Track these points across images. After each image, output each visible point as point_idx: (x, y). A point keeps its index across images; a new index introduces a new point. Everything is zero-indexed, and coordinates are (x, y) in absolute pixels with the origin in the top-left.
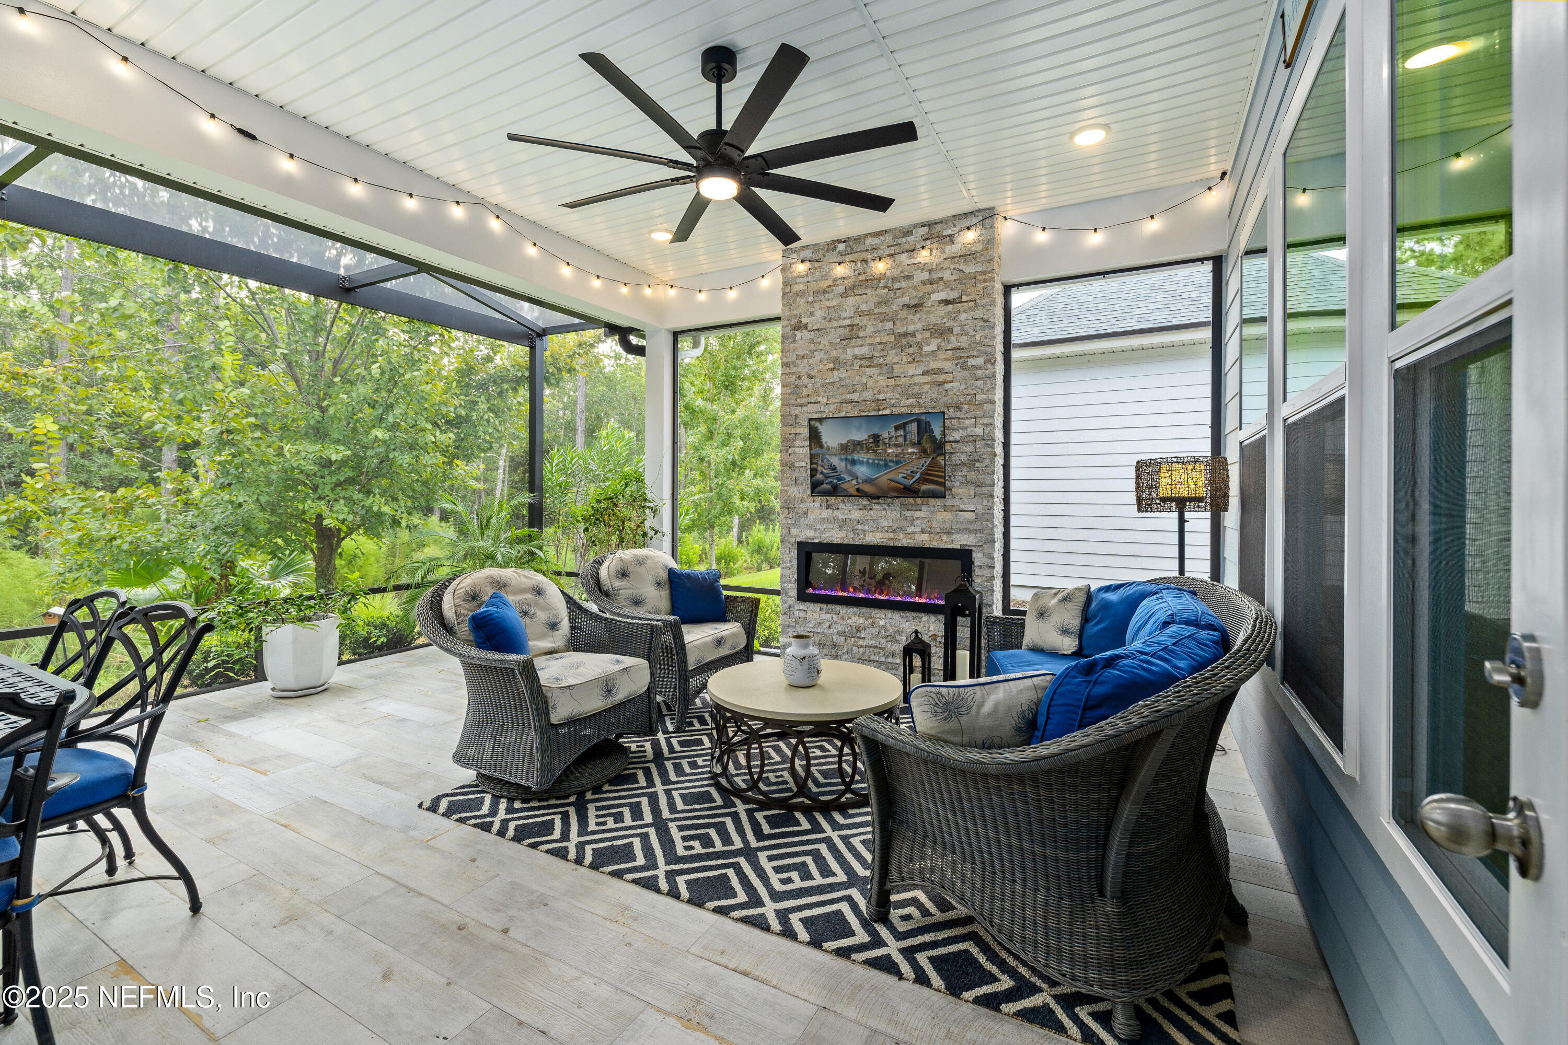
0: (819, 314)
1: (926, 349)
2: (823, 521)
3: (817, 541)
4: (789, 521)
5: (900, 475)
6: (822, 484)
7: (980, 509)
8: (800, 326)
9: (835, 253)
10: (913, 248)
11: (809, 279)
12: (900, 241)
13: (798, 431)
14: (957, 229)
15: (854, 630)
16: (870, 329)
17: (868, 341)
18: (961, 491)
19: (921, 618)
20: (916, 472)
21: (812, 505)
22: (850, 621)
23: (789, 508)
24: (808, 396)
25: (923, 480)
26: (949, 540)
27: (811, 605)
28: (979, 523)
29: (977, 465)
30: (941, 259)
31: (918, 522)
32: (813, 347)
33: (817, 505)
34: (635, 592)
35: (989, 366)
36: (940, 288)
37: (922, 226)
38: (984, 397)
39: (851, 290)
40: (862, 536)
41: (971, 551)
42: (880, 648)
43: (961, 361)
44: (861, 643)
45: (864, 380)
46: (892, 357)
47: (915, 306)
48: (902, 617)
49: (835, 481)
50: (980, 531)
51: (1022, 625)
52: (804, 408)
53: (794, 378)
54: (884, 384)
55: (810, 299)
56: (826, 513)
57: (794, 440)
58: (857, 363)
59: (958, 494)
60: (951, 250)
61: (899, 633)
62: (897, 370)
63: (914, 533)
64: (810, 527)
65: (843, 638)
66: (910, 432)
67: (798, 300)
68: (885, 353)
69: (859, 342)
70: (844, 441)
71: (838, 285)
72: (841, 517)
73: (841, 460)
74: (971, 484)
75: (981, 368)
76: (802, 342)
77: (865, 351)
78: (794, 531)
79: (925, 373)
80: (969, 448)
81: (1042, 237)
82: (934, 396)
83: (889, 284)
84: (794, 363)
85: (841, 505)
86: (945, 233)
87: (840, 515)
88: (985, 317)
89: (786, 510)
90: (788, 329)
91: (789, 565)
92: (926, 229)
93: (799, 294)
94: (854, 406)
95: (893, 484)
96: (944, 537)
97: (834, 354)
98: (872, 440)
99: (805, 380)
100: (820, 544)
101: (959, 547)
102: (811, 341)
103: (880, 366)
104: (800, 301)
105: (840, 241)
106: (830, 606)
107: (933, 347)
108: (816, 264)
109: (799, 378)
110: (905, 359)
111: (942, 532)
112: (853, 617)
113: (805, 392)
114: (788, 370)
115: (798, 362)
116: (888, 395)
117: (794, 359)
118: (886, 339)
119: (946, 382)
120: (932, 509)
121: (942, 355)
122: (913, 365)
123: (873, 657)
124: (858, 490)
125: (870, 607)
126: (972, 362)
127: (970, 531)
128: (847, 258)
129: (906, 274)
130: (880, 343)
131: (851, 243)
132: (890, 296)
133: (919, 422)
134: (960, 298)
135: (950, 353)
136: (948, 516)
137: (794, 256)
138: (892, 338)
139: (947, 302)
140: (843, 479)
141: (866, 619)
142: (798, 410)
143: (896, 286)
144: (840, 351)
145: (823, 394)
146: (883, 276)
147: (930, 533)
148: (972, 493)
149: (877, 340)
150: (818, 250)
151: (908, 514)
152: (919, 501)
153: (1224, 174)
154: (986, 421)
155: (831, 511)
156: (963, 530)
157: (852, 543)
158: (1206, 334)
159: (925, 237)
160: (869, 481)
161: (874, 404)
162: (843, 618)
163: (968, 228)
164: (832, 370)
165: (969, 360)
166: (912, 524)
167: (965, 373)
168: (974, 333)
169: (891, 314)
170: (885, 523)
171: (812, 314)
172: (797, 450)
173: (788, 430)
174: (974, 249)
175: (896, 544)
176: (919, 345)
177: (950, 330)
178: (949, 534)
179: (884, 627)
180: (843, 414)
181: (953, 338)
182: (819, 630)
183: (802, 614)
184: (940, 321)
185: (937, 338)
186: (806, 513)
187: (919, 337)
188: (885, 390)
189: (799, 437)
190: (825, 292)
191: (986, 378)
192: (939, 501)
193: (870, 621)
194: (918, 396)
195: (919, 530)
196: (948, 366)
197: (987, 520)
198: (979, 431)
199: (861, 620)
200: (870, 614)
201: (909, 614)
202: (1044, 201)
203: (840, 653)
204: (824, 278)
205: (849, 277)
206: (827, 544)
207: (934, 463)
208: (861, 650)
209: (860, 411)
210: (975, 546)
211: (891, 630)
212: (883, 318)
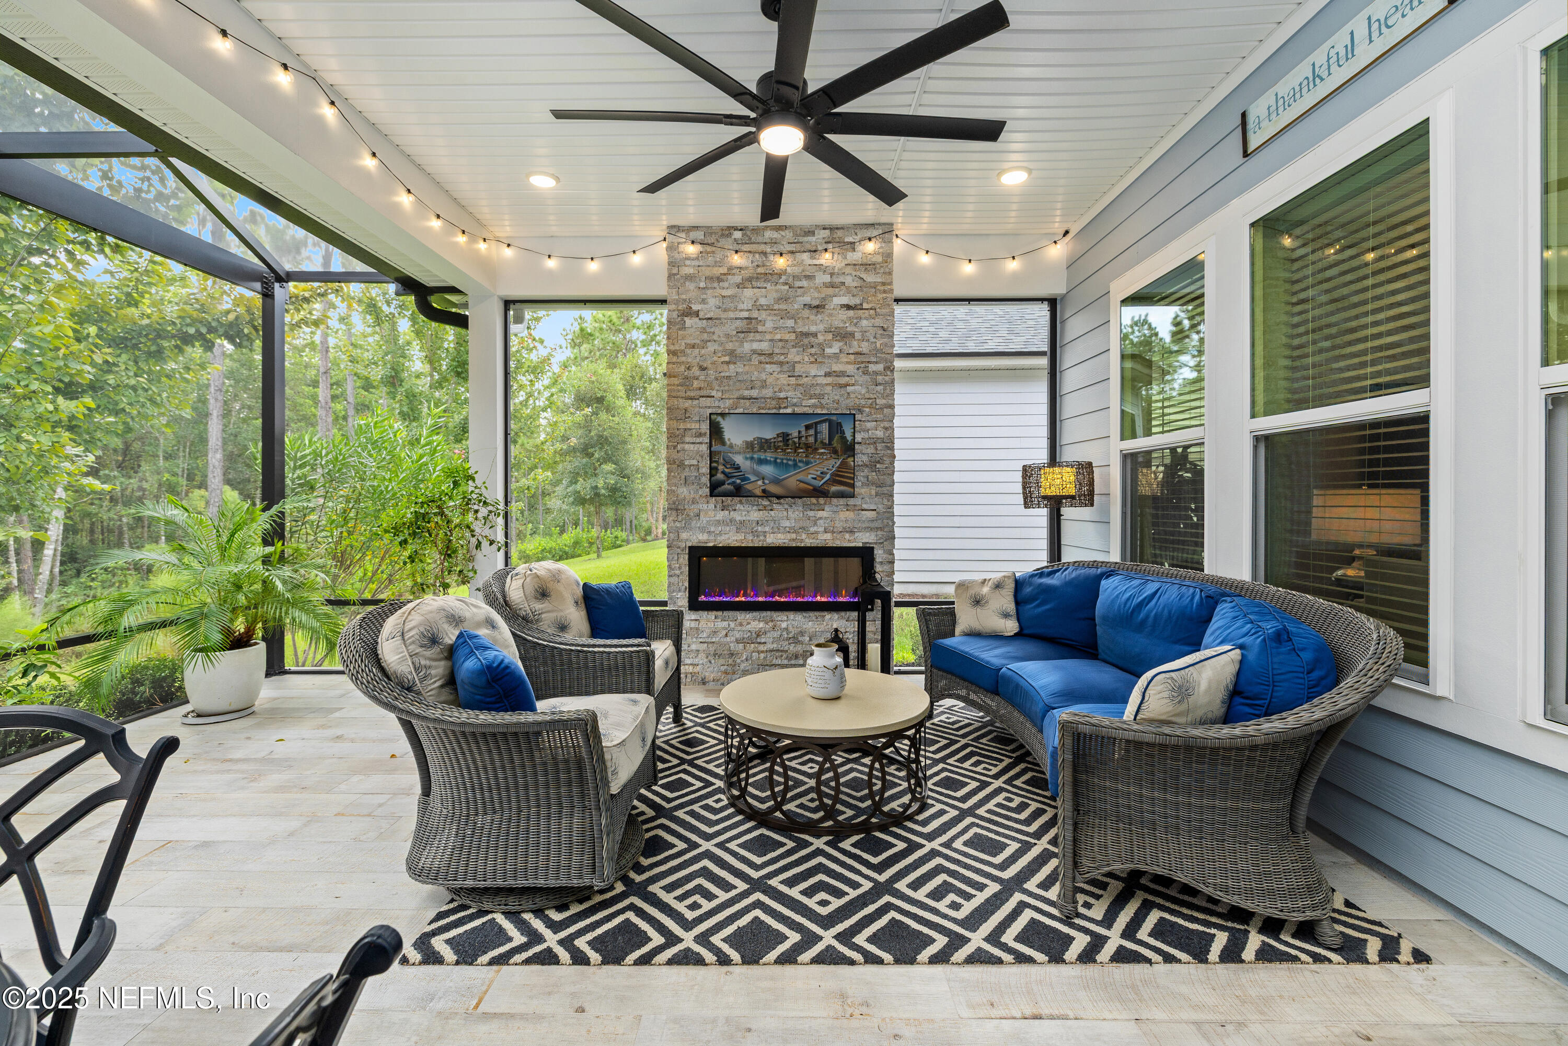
0: (712, 302)
1: (828, 351)
2: (718, 522)
3: (711, 544)
4: (678, 524)
5: (810, 476)
6: (723, 484)
7: (881, 508)
8: (689, 313)
9: (730, 240)
10: (814, 249)
11: (701, 263)
12: (801, 239)
13: (688, 426)
14: (857, 238)
15: (754, 635)
16: (769, 325)
17: (768, 337)
18: (863, 491)
19: (824, 616)
20: (827, 473)
21: (705, 506)
22: (749, 626)
23: (677, 510)
24: (700, 389)
25: (834, 481)
26: (852, 538)
27: (704, 614)
28: (880, 521)
29: (878, 466)
30: (843, 264)
31: (821, 522)
32: (705, 336)
33: (712, 506)
34: (560, 614)
35: (889, 373)
36: (841, 293)
37: (824, 229)
38: (884, 401)
39: (748, 282)
40: (762, 538)
41: (873, 548)
42: (782, 651)
43: (862, 365)
44: (762, 648)
45: (763, 376)
46: (793, 355)
47: (817, 307)
48: (805, 617)
49: (738, 481)
50: (881, 529)
51: (952, 613)
52: (695, 402)
53: (682, 368)
54: (785, 382)
55: (702, 285)
56: (721, 515)
57: (684, 436)
58: (755, 359)
59: (859, 494)
60: (853, 257)
61: (802, 633)
62: (799, 369)
63: (817, 533)
64: (702, 530)
65: (741, 646)
66: (821, 432)
67: (687, 283)
68: (786, 351)
69: (758, 336)
70: (750, 439)
71: (734, 274)
72: (738, 518)
73: (746, 458)
74: (872, 484)
75: (881, 374)
76: (693, 330)
77: (764, 346)
78: (684, 535)
79: (827, 375)
80: (870, 450)
81: (924, 259)
82: (836, 398)
83: (792, 282)
84: (683, 352)
85: (739, 506)
86: (846, 240)
87: (737, 516)
88: (885, 326)
89: (674, 513)
90: (675, 314)
91: (678, 572)
92: (827, 232)
93: (690, 278)
94: (753, 403)
95: (802, 485)
96: (847, 536)
97: (730, 346)
98: (780, 439)
99: (696, 371)
100: (715, 547)
101: (861, 545)
102: (703, 330)
103: (781, 364)
104: (691, 286)
105: (736, 229)
106: (726, 613)
107: (835, 349)
108: (709, 249)
109: (688, 368)
110: (806, 359)
111: (845, 530)
112: (753, 622)
113: (696, 384)
114: (675, 359)
115: (689, 351)
116: (789, 394)
117: (683, 348)
118: (787, 337)
119: (847, 385)
120: (835, 509)
121: (844, 358)
122: (815, 366)
123: (774, 662)
124: (764, 491)
125: (771, 610)
126: (872, 368)
127: (871, 529)
128: (746, 248)
129: (808, 273)
130: (781, 340)
131: (748, 233)
132: (791, 293)
133: (830, 422)
134: (861, 304)
135: (852, 357)
136: (850, 515)
137: (683, 235)
138: (793, 336)
139: (848, 307)
140: (748, 479)
141: (767, 623)
142: (688, 403)
143: (798, 284)
144: (737, 344)
145: (717, 388)
146: (783, 273)
147: (833, 532)
148: (873, 492)
149: (778, 337)
150: (711, 234)
151: (811, 513)
152: (822, 501)
153: (1067, 233)
154: (886, 424)
155: (727, 512)
156: (865, 528)
157: (751, 545)
158: (1044, 361)
159: (826, 240)
160: (776, 481)
161: (774, 402)
162: (741, 625)
163: (870, 239)
164: (728, 363)
165: (870, 365)
166: (815, 524)
167: (867, 377)
168: (874, 340)
169: (793, 312)
170: (786, 524)
171: (704, 301)
172: (687, 446)
173: (674, 424)
174: (874, 260)
175: (799, 544)
176: (822, 347)
177: (852, 335)
178: (852, 532)
179: (786, 629)
180: (740, 410)
181: (855, 343)
182: (714, 640)
183: (693, 624)
184: (842, 325)
185: (839, 341)
186: (698, 515)
187: (821, 338)
188: (787, 388)
189: (690, 433)
190: (719, 279)
191: (885, 384)
192: (842, 501)
193: (771, 624)
194: (820, 396)
195: (822, 529)
196: (850, 369)
197: (888, 518)
198: (880, 433)
199: (761, 625)
200: (771, 617)
201: (812, 614)
202: (925, 226)
203: (738, 661)
204: (718, 264)
205: (746, 268)
206: (723, 547)
207: (844, 464)
208: (762, 655)
209: (760, 408)
210: (876, 543)
211: (793, 632)
212: (785, 315)
